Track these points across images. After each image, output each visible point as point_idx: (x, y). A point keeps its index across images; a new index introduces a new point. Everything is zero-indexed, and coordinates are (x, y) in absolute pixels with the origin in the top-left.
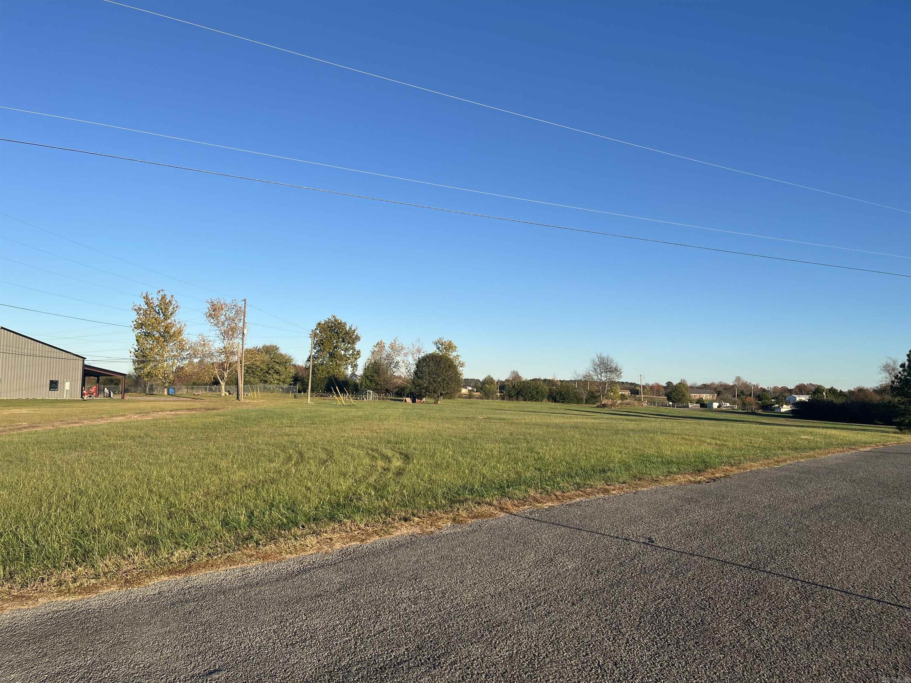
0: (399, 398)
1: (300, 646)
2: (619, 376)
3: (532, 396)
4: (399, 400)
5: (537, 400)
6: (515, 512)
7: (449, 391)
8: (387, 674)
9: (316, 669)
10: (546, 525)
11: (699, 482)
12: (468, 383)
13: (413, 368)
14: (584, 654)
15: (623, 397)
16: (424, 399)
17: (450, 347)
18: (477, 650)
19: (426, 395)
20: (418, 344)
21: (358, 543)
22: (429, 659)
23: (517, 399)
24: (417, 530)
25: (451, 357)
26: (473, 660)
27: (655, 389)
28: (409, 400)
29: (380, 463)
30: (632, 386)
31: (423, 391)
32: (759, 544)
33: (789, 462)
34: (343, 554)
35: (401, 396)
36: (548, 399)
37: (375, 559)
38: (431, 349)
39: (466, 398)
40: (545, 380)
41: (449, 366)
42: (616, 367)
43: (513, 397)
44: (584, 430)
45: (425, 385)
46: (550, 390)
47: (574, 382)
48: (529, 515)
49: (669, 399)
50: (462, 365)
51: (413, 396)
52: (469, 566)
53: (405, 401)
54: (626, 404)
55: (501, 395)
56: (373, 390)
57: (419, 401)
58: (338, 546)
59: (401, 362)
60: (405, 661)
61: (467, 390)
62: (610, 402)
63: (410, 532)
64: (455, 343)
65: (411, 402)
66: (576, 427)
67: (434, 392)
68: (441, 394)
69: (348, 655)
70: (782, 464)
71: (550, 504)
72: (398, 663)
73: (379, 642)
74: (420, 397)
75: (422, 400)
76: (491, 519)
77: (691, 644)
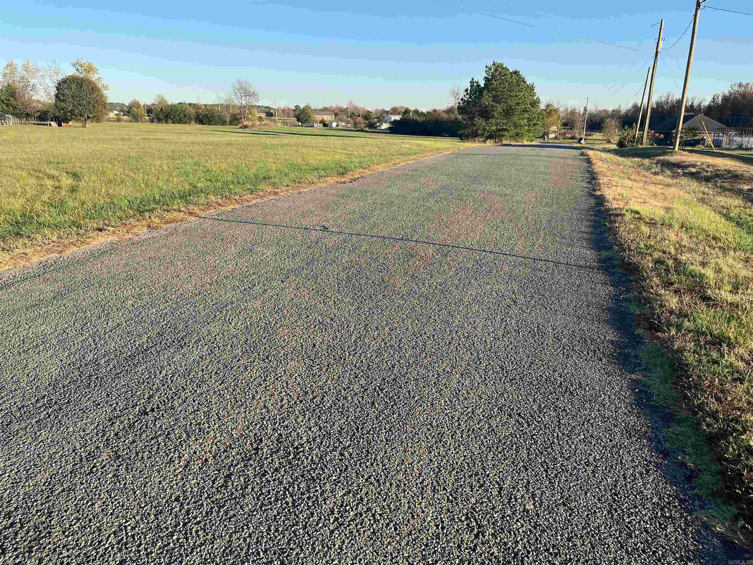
0: (43, 123)
1: (34, 352)
2: (257, 100)
3: (180, 119)
4: (43, 125)
5: (185, 123)
6: (203, 216)
7: (96, 115)
8: (138, 360)
9: (61, 368)
10: (235, 223)
11: (344, 182)
12: (113, 107)
13: (53, 91)
14: (305, 316)
15: (260, 119)
16: (70, 123)
17: (90, 69)
18: (215, 328)
19: (72, 118)
20: (54, 66)
21: (56, 255)
22: (174, 342)
23: (166, 122)
24: (115, 238)
25: (94, 80)
26: (215, 336)
27: (285, 112)
28: (54, 124)
29: (49, 183)
30: (267, 110)
31: (69, 114)
32: (403, 222)
33: (402, 164)
34: (44, 266)
35: (44, 120)
36: (196, 122)
37: (81, 267)
38: (70, 71)
39: (114, 121)
40: (190, 104)
41: (92, 89)
42: (254, 91)
43: (162, 120)
44: (239, 146)
45: (70, 109)
46: (196, 113)
47: (218, 105)
48: (216, 217)
49: (298, 120)
50: (106, 88)
51: (58, 120)
52: (179, 263)
53: (50, 125)
54: (264, 125)
55: (150, 119)
56: (12, 115)
57: (65, 124)
58: (35, 259)
59: (38, 85)
60: (152, 347)
61: (113, 114)
62: (250, 123)
63: (109, 240)
64: (94, 66)
65: (57, 126)
66: (230, 144)
67: (81, 115)
68: (88, 118)
69: (91, 351)
70: (397, 166)
71: (232, 207)
72: (145, 350)
73: (118, 336)
74: (66, 120)
75: (68, 123)
76: (184, 223)
77: (380, 297)
